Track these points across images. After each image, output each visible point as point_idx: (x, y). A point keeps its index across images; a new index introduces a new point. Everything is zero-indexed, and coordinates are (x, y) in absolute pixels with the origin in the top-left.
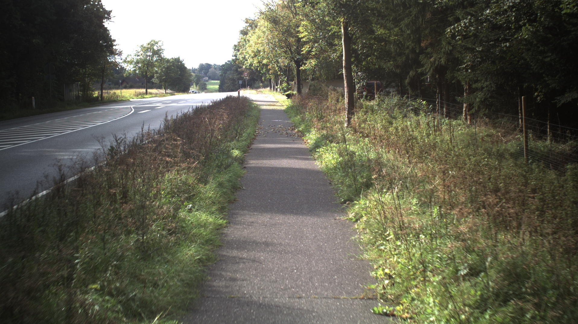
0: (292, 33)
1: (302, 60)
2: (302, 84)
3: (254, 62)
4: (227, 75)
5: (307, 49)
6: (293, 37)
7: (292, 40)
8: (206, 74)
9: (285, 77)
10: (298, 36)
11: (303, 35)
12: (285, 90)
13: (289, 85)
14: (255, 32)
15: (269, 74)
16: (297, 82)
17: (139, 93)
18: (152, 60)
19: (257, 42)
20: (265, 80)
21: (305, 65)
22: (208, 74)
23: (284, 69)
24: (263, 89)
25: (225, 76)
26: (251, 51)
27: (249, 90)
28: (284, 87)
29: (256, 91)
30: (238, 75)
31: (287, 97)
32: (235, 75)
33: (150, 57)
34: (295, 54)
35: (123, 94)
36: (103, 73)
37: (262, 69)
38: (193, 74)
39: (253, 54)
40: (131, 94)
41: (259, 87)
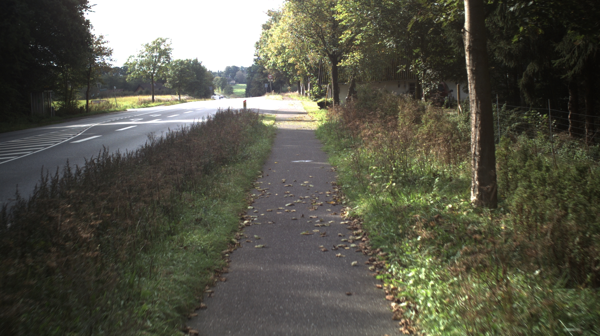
0: (325, 16)
1: (340, 54)
2: (339, 88)
3: (279, 62)
5: (348, 37)
6: (326, 21)
7: (325, 26)
8: (233, 77)
9: (317, 79)
10: (335, 19)
11: (342, 15)
12: (316, 95)
13: (321, 88)
14: (279, 25)
15: (296, 75)
16: (334, 85)
17: (143, 100)
18: (159, 61)
19: (281, 36)
20: (293, 83)
21: (344, 60)
22: (236, 77)
23: (315, 69)
24: (291, 93)
25: (252, 79)
26: (273, 48)
27: (274, 94)
28: (315, 92)
29: (283, 95)
30: (264, 77)
31: (319, 107)
32: (260, 77)
33: (156, 58)
34: (330, 45)
35: (118, 103)
36: (89, 78)
37: (289, 69)
38: (219, 77)
39: (277, 51)
40: (135, 102)
41: (286, 91)
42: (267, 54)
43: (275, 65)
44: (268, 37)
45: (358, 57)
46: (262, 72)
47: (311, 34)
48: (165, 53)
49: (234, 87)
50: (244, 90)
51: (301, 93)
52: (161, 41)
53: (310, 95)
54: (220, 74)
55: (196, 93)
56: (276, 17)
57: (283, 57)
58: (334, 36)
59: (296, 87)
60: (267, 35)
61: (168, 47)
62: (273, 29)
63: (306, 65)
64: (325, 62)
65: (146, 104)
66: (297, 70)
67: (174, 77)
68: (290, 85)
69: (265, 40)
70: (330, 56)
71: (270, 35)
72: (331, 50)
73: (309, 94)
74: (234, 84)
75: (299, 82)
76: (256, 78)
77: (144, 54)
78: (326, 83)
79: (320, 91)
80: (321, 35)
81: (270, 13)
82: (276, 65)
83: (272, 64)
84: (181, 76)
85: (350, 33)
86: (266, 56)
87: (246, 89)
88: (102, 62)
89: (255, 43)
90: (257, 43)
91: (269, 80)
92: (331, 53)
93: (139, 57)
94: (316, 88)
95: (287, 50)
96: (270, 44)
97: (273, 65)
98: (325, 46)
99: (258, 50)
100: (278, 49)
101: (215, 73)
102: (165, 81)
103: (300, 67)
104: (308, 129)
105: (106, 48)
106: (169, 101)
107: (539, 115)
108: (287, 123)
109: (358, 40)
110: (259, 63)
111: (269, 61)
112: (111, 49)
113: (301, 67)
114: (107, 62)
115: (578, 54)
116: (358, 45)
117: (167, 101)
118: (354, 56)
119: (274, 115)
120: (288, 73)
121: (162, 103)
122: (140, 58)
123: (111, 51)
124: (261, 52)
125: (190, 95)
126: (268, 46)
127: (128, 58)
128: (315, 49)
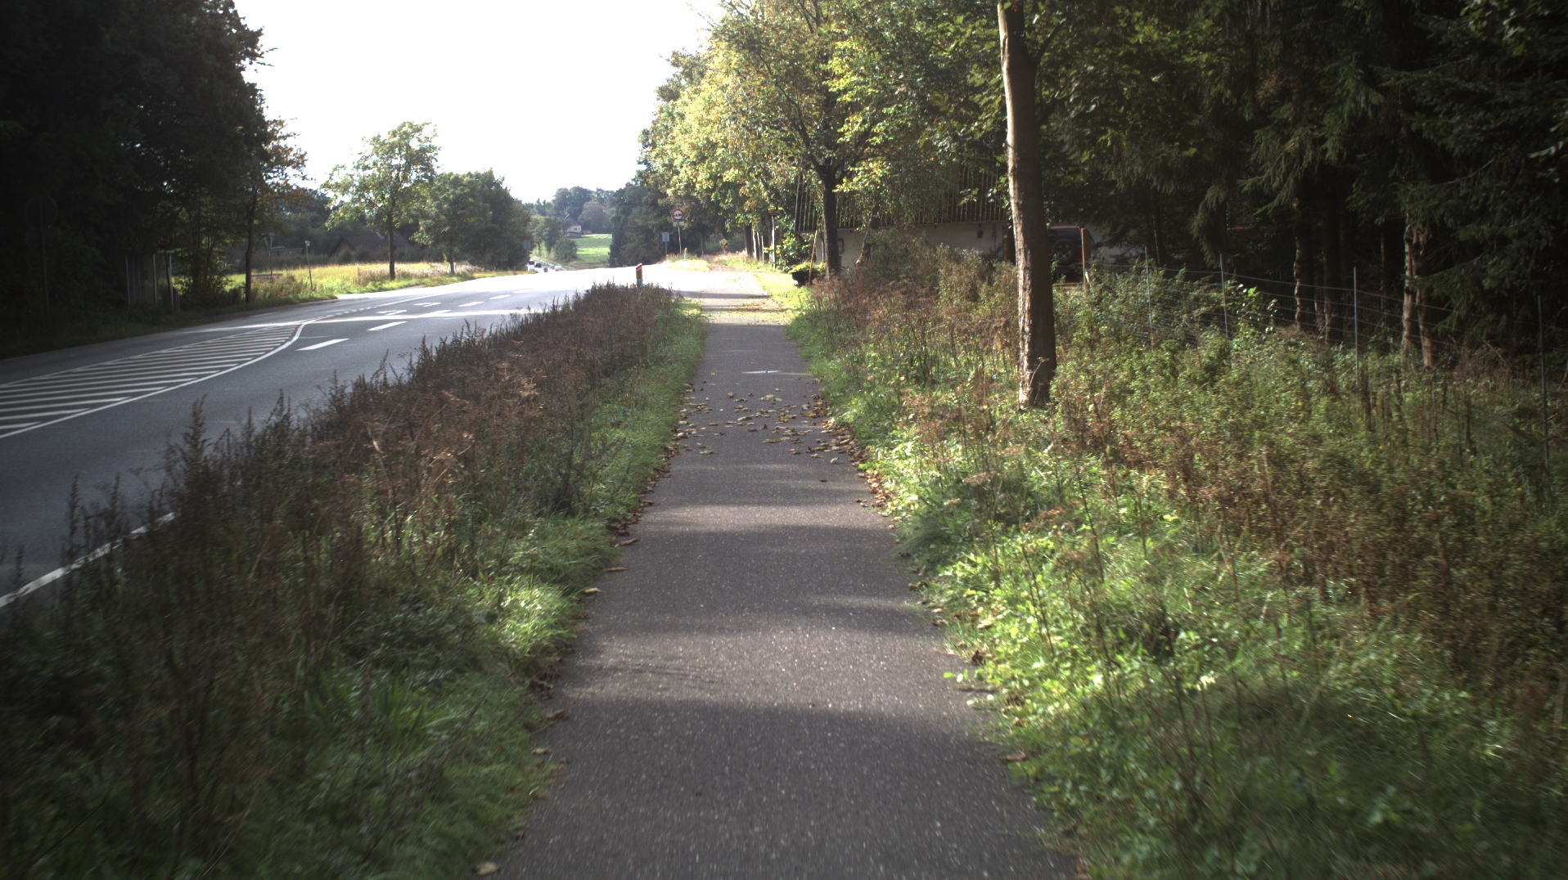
0: (808, 81)
1: (840, 165)
2: (842, 240)
3: (699, 179)
4: (630, 217)
5: (856, 129)
6: (810, 93)
7: (808, 102)
8: (575, 216)
9: (791, 219)
10: (827, 87)
11: (843, 81)
12: (790, 258)
13: (801, 241)
14: (700, 91)
15: (743, 212)
16: (829, 233)
17: (368, 275)
19: (705, 117)
20: (734, 229)
21: (850, 178)
22: (584, 215)
23: (787, 195)
24: (730, 254)
25: (626, 221)
26: (687, 145)
27: (689, 258)
28: (787, 251)
29: (708, 260)
30: (659, 216)
31: (796, 282)
32: (649, 216)
33: (399, 170)
34: (820, 144)
35: (315, 279)
36: (250, 221)
37: (724, 196)
38: (540, 217)
39: (695, 153)
40: (347, 279)
41: (717, 251)
42: (672, 161)
43: (690, 186)
44: (673, 119)
45: (879, 172)
46: (654, 204)
47: (777, 122)
48: (420, 158)
49: (578, 241)
50: (605, 251)
51: (755, 253)
52: (410, 130)
53: (777, 259)
54: (542, 208)
55: (488, 256)
56: (692, 69)
57: (711, 168)
58: (826, 126)
59: (741, 241)
60: (670, 114)
61: (428, 144)
62: (685, 98)
63: (766, 187)
64: (810, 181)
65: (377, 282)
66: (745, 198)
67: (437, 216)
68: (726, 236)
69: (666, 127)
70: (818, 168)
71: (679, 114)
72: (821, 156)
73: (772, 256)
74: (579, 235)
75: (749, 228)
76: (637, 217)
77: (369, 162)
78: (812, 229)
79: (799, 250)
80: (798, 122)
81: (677, 59)
82: (694, 186)
83: (682, 185)
84: (455, 213)
85: (860, 120)
86: (670, 166)
87: (612, 248)
88: (281, 182)
89: (640, 132)
90: (646, 133)
91: (675, 224)
92: (821, 162)
93: (357, 167)
94: (789, 242)
95: (719, 151)
96: (680, 136)
97: (687, 187)
98: (808, 145)
99: (649, 149)
100: (699, 148)
101: (530, 207)
102: (414, 227)
103: (750, 191)
104: (772, 323)
105: (292, 150)
106: (427, 276)
107: (1242, 289)
108: (726, 315)
109: (876, 135)
110: (649, 181)
111: (675, 177)
112: (302, 152)
113: (754, 192)
114: (294, 181)
115: (1287, 168)
116: (878, 146)
118: (870, 170)
119: (695, 301)
120: (721, 205)
122: (360, 171)
123: (302, 157)
124: (656, 156)
125: (472, 263)
126: (675, 141)
127: (331, 172)
128: (787, 153)
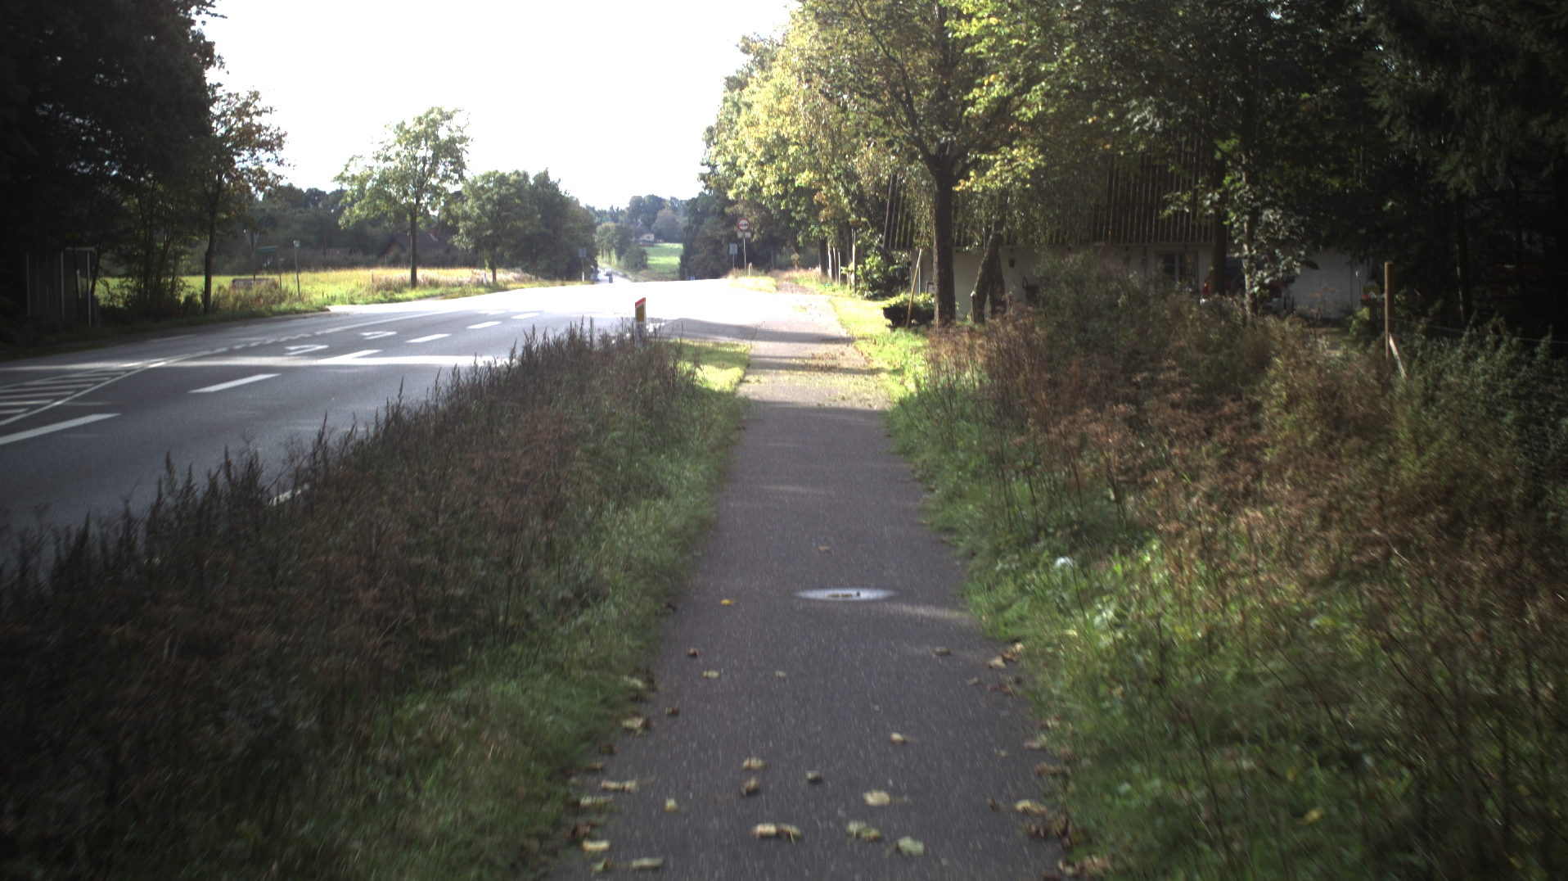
1: (965, 152)
4: (701, 227)
5: (994, 95)
8: (648, 224)
9: (879, 233)
10: (951, 33)
11: (977, 25)
13: (890, 261)
14: (772, 77)
15: (817, 222)
16: (939, 255)
17: (383, 282)
18: (432, 172)
19: (776, 106)
20: (807, 242)
21: (981, 171)
22: (658, 223)
23: (875, 202)
24: (802, 270)
25: (697, 230)
26: (753, 141)
27: (752, 274)
28: (870, 272)
29: (776, 277)
30: (728, 226)
31: (889, 322)
32: (719, 226)
33: (425, 163)
34: (932, 123)
35: (304, 288)
36: (213, 214)
37: (796, 204)
38: (611, 224)
40: (361, 285)
41: (788, 266)
42: (735, 159)
44: (739, 111)
45: (1029, 163)
46: (722, 212)
48: (449, 151)
49: (649, 250)
50: (676, 260)
51: (830, 271)
52: (439, 117)
53: (857, 281)
54: (614, 215)
55: (544, 264)
57: (780, 169)
59: (814, 257)
60: (736, 105)
61: (459, 134)
62: (753, 86)
63: (847, 192)
64: (909, 181)
65: (390, 292)
66: (821, 206)
67: (480, 218)
68: (798, 250)
69: (731, 121)
70: (929, 159)
71: (745, 104)
72: (934, 139)
73: (852, 278)
74: (651, 244)
75: (824, 243)
76: (708, 227)
77: (392, 153)
79: (886, 271)
81: (747, 45)
84: (499, 215)
87: (682, 258)
88: (253, 168)
90: (710, 130)
91: (740, 235)
92: (933, 149)
93: (378, 158)
94: (873, 261)
95: (792, 150)
96: (745, 129)
97: (752, 190)
98: (914, 125)
99: (712, 148)
100: (766, 144)
101: (602, 214)
102: (454, 230)
103: (827, 198)
104: (858, 406)
105: (267, 129)
106: (461, 284)
108: (785, 377)
109: (1028, 105)
110: (713, 185)
111: (739, 180)
112: (281, 132)
113: (832, 199)
114: (270, 168)
116: (1028, 123)
117: (454, 286)
118: (1013, 160)
119: (744, 346)
120: (793, 214)
121: (438, 291)
122: (381, 162)
123: (279, 138)
124: (719, 153)
126: (740, 137)
127: (347, 162)
128: (883, 135)
